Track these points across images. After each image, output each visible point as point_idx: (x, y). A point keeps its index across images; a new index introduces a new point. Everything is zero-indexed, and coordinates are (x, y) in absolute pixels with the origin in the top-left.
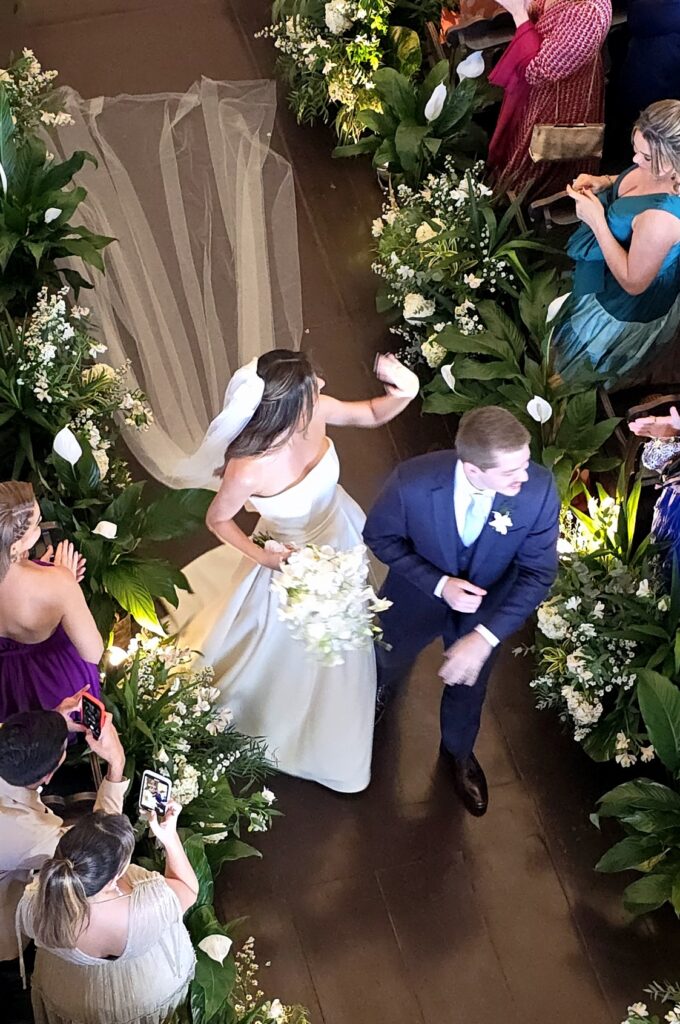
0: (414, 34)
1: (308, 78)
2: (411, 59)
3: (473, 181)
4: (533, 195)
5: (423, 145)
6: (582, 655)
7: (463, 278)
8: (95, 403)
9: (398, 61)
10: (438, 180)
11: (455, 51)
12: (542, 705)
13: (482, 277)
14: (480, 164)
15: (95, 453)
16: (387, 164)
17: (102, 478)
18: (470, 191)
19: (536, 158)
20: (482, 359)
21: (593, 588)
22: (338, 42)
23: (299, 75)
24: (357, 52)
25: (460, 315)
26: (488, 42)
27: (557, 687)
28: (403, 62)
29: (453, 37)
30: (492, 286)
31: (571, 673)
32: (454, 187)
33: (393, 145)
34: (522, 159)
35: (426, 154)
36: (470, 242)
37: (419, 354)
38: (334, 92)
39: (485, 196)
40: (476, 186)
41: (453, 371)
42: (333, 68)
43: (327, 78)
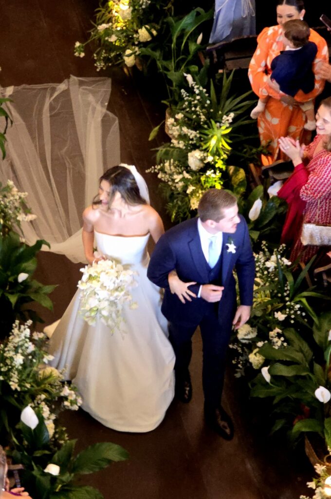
0: (242, 171)
1: (178, 196)
2: (241, 184)
3: (279, 256)
4: (316, 265)
7: (274, 314)
8: (46, 391)
9: (232, 186)
10: (258, 255)
11: (267, 182)
13: (285, 314)
14: (283, 247)
15: (47, 422)
17: (50, 437)
18: (278, 263)
20: (286, 363)
22: (196, 175)
23: (173, 194)
24: (208, 181)
25: (272, 337)
26: (285, 175)
28: (235, 186)
29: (265, 172)
30: (292, 319)
32: (268, 260)
36: (278, 292)
37: (247, 361)
38: (194, 204)
39: (287, 265)
40: (281, 259)
41: (269, 371)
42: (193, 190)
43: (189, 196)
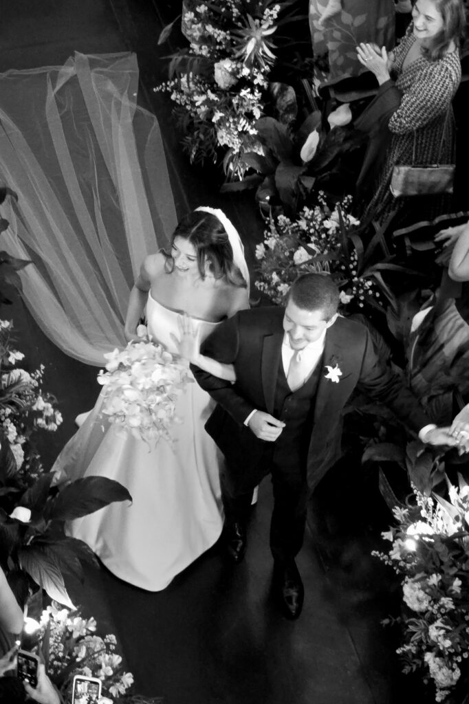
0: (291, 90)
1: (200, 126)
2: (289, 109)
3: (343, 213)
4: (395, 225)
5: (299, 182)
6: (442, 625)
8: (12, 403)
9: (277, 112)
10: (312, 212)
11: (327, 104)
12: (406, 670)
13: (352, 294)
14: (348, 199)
15: (12, 448)
16: (268, 198)
17: (18, 468)
18: (341, 221)
19: (396, 193)
21: (451, 567)
22: (226, 95)
23: (192, 123)
24: (242, 105)
26: (354, 96)
27: (420, 654)
28: (281, 112)
29: (324, 91)
30: (360, 301)
31: (433, 641)
32: (327, 218)
33: (273, 182)
34: (385, 194)
35: (302, 190)
36: (341, 264)
38: (222, 137)
39: (353, 225)
40: (346, 218)
42: (221, 117)
43: (216, 126)
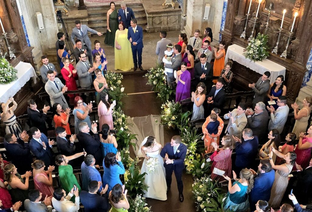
0: (199, 155)
2: (199, 158)
5: (201, 172)
7: (207, 194)
10: (203, 178)
11: (206, 158)
16: (195, 175)
18: (209, 180)
20: (211, 208)
24: (190, 157)
25: (207, 200)
29: (206, 155)
30: (212, 196)
32: (206, 179)
33: (196, 172)
36: (209, 188)
37: (200, 206)
38: (186, 163)
39: (211, 181)
41: (206, 210)
